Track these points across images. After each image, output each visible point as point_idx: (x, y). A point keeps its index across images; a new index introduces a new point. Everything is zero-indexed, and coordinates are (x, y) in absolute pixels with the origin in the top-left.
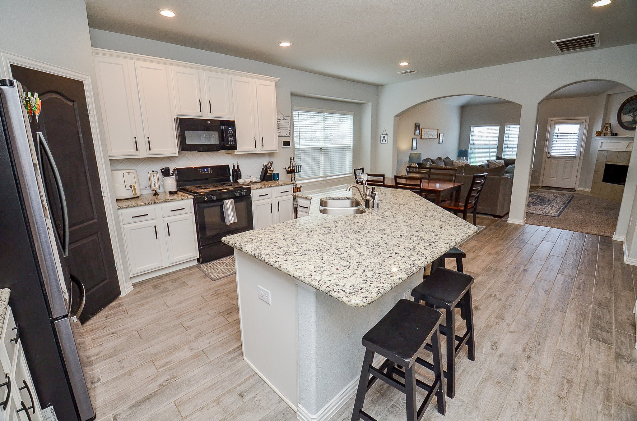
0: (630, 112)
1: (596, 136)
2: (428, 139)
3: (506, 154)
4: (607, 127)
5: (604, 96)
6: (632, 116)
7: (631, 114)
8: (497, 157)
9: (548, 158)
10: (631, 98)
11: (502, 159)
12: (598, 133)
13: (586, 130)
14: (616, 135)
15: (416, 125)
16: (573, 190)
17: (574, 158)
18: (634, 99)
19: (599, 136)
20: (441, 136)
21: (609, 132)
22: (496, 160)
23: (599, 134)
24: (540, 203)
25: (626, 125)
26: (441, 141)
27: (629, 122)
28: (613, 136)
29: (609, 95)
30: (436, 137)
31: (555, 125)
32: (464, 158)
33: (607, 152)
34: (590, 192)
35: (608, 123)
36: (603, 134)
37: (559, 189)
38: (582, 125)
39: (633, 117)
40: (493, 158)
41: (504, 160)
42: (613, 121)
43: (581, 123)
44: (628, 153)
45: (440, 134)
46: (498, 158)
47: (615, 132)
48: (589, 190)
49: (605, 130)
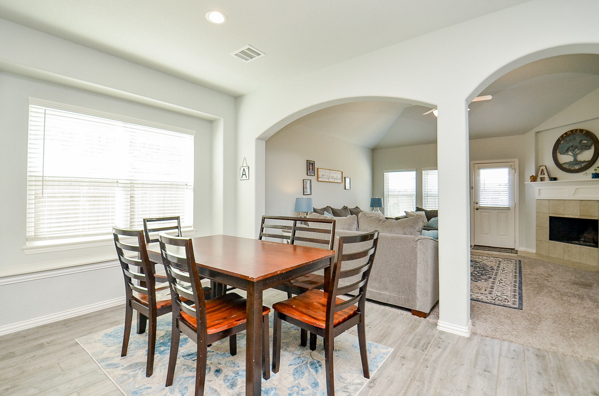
0: (567, 150)
1: (531, 181)
2: (327, 182)
3: (427, 204)
4: (542, 170)
5: (532, 134)
6: (572, 155)
7: (570, 153)
8: (416, 207)
9: (477, 209)
10: (566, 133)
11: (422, 210)
12: (532, 178)
13: (517, 175)
14: (555, 179)
15: (308, 162)
16: (512, 250)
17: (508, 209)
18: (570, 134)
19: (534, 181)
20: (348, 180)
21: (546, 176)
22: (416, 211)
23: (534, 179)
24: (482, 275)
25: (566, 166)
26: (348, 187)
27: (569, 163)
28: (552, 180)
29: (537, 133)
30: (340, 181)
31: (479, 169)
32: (378, 208)
33: (549, 201)
34: (536, 253)
35: (543, 166)
36: (539, 179)
37: (497, 249)
38: (511, 169)
39: (574, 157)
40: (412, 209)
41: (426, 212)
42: (549, 162)
43: (510, 167)
44: (577, 202)
45: (345, 178)
46: (418, 209)
47: (553, 176)
48: (534, 251)
49: (541, 174)
